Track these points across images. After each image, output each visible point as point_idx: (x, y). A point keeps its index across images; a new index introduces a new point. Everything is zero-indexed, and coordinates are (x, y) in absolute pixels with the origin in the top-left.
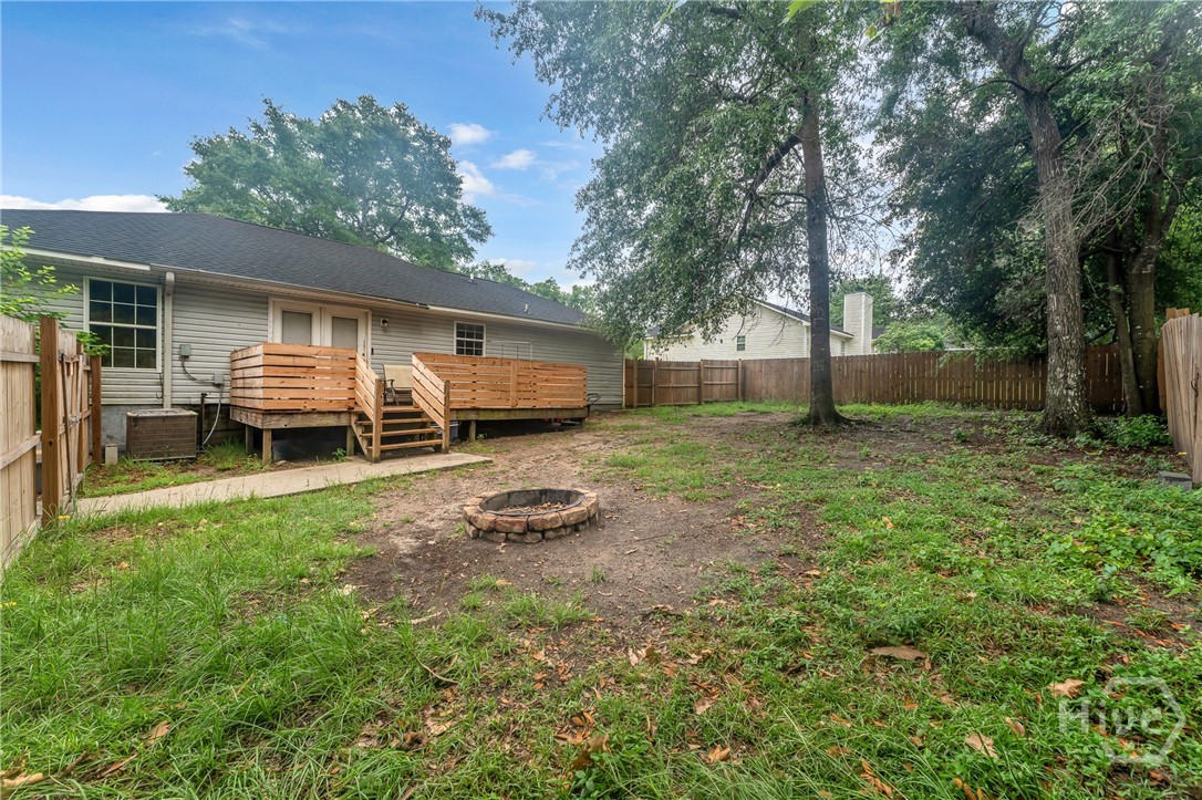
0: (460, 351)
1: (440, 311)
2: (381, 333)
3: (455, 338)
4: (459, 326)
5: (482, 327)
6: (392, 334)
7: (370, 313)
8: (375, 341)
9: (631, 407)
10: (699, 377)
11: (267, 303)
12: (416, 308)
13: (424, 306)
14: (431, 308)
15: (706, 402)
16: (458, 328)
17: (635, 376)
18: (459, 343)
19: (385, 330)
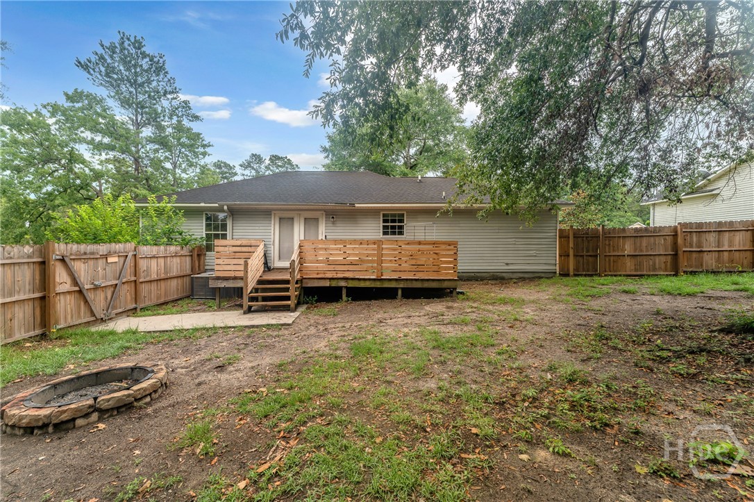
0: (385, 233)
1: (369, 207)
2: (331, 225)
3: (382, 224)
4: (384, 215)
5: (403, 214)
6: (338, 225)
7: (324, 213)
8: (327, 231)
9: (567, 275)
10: (675, 243)
11: (271, 215)
12: (348, 207)
13: (353, 205)
14: (356, 205)
15: (685, 272)
16: (383, 217)
17: (571, 245)
18: (384, 227)
19: (333, 223)
